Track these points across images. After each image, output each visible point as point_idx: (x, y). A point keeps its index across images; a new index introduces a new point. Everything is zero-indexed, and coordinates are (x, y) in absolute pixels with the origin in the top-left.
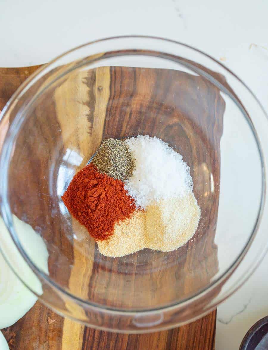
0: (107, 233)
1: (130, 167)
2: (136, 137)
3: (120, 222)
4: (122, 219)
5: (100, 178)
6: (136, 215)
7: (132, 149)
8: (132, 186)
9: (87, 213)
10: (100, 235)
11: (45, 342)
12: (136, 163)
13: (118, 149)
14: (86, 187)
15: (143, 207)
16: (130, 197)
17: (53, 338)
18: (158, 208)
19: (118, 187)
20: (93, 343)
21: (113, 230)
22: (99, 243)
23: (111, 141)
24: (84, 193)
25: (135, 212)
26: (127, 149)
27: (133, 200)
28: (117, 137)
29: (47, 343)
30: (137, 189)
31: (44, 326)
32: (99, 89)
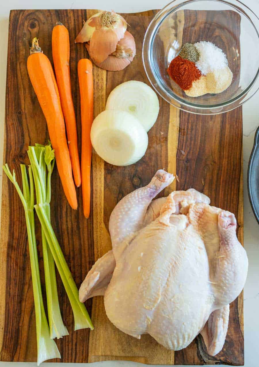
0: (189, 87)
1: (198, 56)
2: (199, 42)
3: (195, 81)
4: (196, 80)
5: (184, 61)
6: (202, 78)
7: (198, 48)
8: (199, 65)
9: (179, 77)
10: (186, 88)
11: (159, 144)
12: (200, 54)
13: (191, 48)
14: (178, 65)
15: (205, 74)
16: (198, 70)
17: (163, 141)
18: (212, 74)
19: (193, 65)
20: (183, 143)
21: (191, 85)
22: (185, 91)
23: (187, 45)
24: (177, 68)
25: (201, 77)
26: (195, 48)
27: (200, 71)
28: (190, 43)
29: (160, 144)
30: (202, 66)
31: (158, 136)
32: (179, 21)
